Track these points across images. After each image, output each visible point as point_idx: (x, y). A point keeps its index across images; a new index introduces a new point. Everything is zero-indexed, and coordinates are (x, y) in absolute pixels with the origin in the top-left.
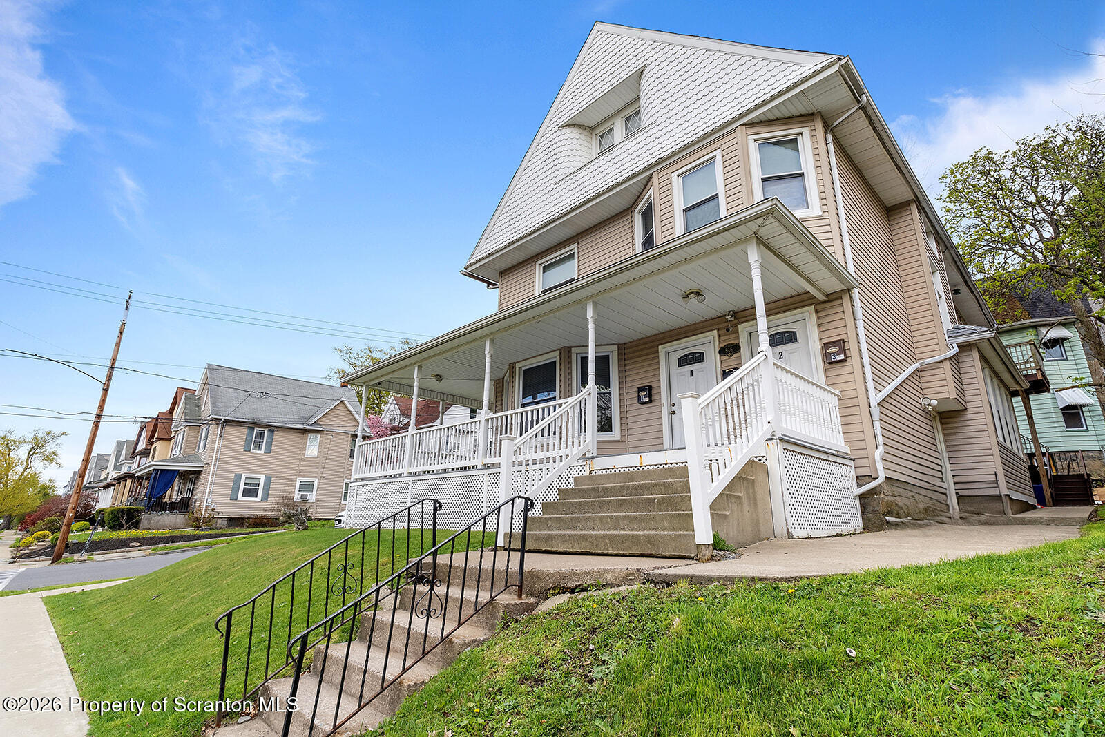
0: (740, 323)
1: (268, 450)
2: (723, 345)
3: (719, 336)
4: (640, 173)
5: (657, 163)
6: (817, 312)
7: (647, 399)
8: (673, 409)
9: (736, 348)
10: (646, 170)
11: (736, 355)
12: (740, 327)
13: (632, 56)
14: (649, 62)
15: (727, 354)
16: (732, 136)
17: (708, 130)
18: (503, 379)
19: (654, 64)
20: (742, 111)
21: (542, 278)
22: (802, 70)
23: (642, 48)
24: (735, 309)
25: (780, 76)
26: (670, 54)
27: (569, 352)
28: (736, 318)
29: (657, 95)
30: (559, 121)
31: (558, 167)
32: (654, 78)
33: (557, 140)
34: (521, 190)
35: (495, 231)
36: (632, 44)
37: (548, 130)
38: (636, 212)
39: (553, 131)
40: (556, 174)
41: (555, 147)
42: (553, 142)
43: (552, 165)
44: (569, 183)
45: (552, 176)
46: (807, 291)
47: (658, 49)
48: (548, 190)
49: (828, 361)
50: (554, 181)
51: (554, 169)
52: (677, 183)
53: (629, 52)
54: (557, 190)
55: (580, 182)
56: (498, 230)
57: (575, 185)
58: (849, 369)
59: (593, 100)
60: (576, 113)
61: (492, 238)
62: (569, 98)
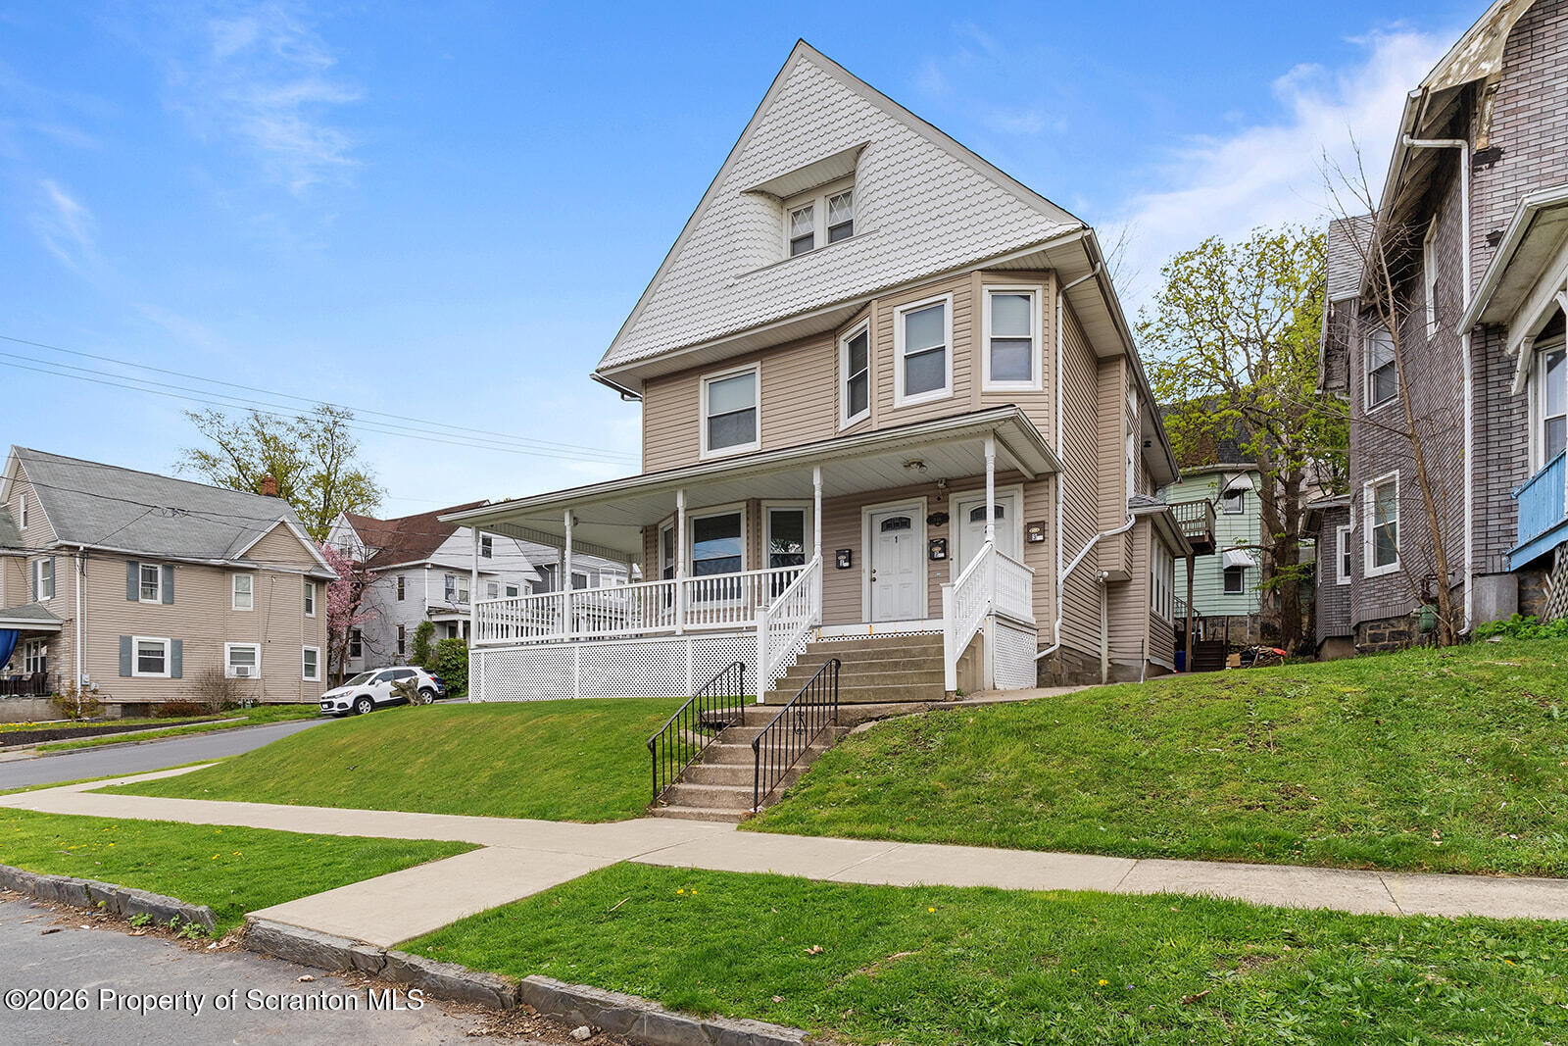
0: (951, 492)
1: (169, 598)
2: (931, 513)
3: (928, 503)
4: (856, 297)
5: (878, 291)
7: (847, 564)
8: (874, 575)
9: (945, 518)
10: (864, 295)
11: (944, 525)
12: (951, 496)
13: (851, 119)
14: (873, 139)
15: (935, 523)
16: (967, 280)
17: (941, 267)
18: (656, 527)
19: (879, 145)
20: (981, 255)
21: (705, 400)
22: (1047, 225)
23: (863, 114)
24: (947, 477)
25: (1025, 223)
26: (901, 139)
27: (759, 505)
28: (946, 487)
29: (882, 193)
30: (740, 183)
31: (741, 253)
32: (879, 166)
33: (738, 211)
34: (683, 272)
35: (642, 325)
36: (851, 101)
37: (723, 190)
38: (841, 338)
39: (732, 195)
40: (737, 263)
41: (735, 220)
42: (732, 213)
43: (731, 247)
44: (757, 282)
45: (731, 265)
46: (1017, 469)
47: (886, 125)
48: (725, 283)
49: (1029, 540)
50: (734, 272)
51: (735, 255)
52: (900, 321)
53: (846, 112)
54: (740, 287)
55: (774, 285)
56: (648, 324)
57: (767, 287)
58: (1045, 549)
59: (792, 169)
60: (768, 179)
61: (639, 335)
62: (756, 150)
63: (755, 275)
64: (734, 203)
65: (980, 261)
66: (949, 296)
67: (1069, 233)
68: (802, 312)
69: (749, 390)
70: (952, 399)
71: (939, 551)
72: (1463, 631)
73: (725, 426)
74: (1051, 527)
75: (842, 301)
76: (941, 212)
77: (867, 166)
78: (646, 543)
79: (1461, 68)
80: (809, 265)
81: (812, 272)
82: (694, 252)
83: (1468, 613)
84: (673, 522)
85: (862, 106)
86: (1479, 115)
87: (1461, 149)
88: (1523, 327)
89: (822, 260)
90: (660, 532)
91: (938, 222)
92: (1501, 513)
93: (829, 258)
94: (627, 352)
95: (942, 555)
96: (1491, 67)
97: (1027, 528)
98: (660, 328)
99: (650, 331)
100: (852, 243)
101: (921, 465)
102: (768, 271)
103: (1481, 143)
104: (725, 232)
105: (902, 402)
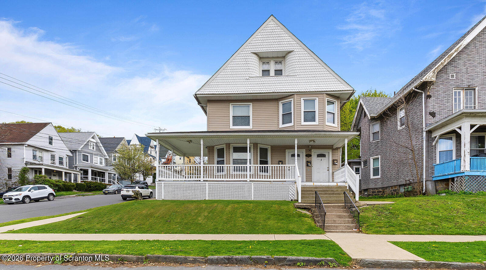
2: (307, 154)
3: (306, 151)
4: (291, 92)
5: (297, 92)
6: (332, 151)
9: (311, 156)
10: (293, 92)
12: (312, 150)
13: (288, 43)
14: (295, 50)
15: (308, 157)
16: (322, 95)
17: (316, 90)
18: (213, 147)
19: (297, 53)
20: (327, 90)
21: (233, 111)
22: (344, 87)
23: (292, 43)
24: (312, 145)
25: (338, 85)
26: (303, 53)
27: (257, 145)
28: (311, 147)
29: (297, 66)
30: (251, 50)
31: (251, 70)
32: (296, 58)
33: (250, 57)
34: (230, 71)
35: (214, 84)
36: (288, 38)
37: (244, 50)
38: (280, 102)
39: (248, 52)
40: (250, 73)
41: (249, 60)
42: (248, 57)
43: (248, 68)
44: (257, 80)
45: (248, 73)
46: (333, 146)
47: (299, 48)
48: (245, 78)
49: (334, 164)
50: (249, 75)
51: (249, 70)
52: (302, 102)
53: (287, 40)
54: (251, 80)
55: (263, 82)
56: (216, 83)
57: (260, 82)
58: (337, 166)
59: (269, 51)
60: (261, 51)
61: (213, 86)
62: (256, 42)
63: (256, 78)
64: (249, 55)
65: (327, 91)
66: (317, 98)
67: (350, 90)
68: (273, 93)
69: (249, 110)
70: (318, 125)
71: (308, 164)
72: (424, 192)
73: (238, 120)
74: (339, 160)
75: (287, 92)
76: (315, 75)
77: (290, 57)
78: (209, 151)
79: (429, 78)
80: (274, 80)
81: (276, 82)
82: (234, 65)
83: (424, 188)
84: (224, 146)
85: (291, 40)
86: (428, 88)
87: (422, 93)
88: (439, 133)
89: (279, 79)
90: (215, 149)
91: (314, 78)
92: (431, 169)
93: (281, 79)
94: (208, 91)
95: (310, 165)
96: (434, 79)
97: (333, 161)
98: (221, 86)
99: (217, 86)
100: (288, 77)
101: (314, 142)
102: (260, 78)
103: (428, 93)
104: (245, 62)
105: (303, 123)
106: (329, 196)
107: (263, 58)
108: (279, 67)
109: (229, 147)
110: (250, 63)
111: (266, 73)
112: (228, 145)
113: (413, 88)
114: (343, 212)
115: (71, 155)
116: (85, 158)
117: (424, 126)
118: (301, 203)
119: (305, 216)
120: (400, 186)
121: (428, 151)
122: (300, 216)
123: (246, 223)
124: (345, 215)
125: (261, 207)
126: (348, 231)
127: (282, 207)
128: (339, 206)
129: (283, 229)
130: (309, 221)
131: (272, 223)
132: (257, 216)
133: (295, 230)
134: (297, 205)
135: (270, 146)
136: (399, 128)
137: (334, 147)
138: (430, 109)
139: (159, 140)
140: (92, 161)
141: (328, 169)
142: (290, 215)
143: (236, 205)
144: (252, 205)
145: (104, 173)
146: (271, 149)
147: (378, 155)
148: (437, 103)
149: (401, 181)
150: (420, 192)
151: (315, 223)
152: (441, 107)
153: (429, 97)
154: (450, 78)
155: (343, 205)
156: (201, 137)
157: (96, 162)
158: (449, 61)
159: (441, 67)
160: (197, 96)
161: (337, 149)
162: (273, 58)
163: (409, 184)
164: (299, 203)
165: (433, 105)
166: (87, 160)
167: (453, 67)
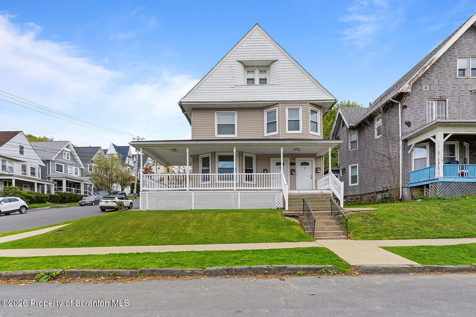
0: (296, 157)
2: (291, 162)
3: (290, 159)
4: (276, 101)
5: (282, 101)
6: (315, 159)
9: (295, 164)
10: (278, 101)
11: (294, 166)
12: (296, 158)
13: (272, 52)
14: (280, 59)
15: (292, 165)
16: (306, 104)
17: (300, 99)
18: (198, 156)
19: (281, 62)
20: (311, 99)
21: (218, 119)
22: (327, 96)
23: (277, 52)
24: (296, 153)
25: (321, 94)
26: (287, 62)
27: (243, 154)
28: (295, 156)
29: (282, 75)
30: (236, 58)
31: (236, 78)
32: (281, 67)
33: (235, 66)
34: (215, 79)
35: (199, 91)
36: (272, 47)
37: (230, 58)
38: (265, 111)
39: (233, 60)
40: (235, 81)
41: (234, 68)
42: (233, 66)
43: (233, 76)
44: (242, 89)
45: (233, 81)
46: (316, 154)
47: (283, 57)
48: (231, 86)
49: (317, 172)
50: (234, 84)
51: (234, 78)
52: (287, 110)
53: (271, 49)
54: (236, 89)
55: (248, 91)
56: (201, 91)
57: (246, 91)
58: (320, 174)
59: (254, 59)
60: (246, 60)
61: (197, 94)
62: (241, 50)
63: (241, 86)
64: (234, 63)
65: (310, 100)
66: (301, 107)
67: (332, 100)
68: (258, 101)
69: (234, 119)
70: (302, 134)
71: (293, 172)
72: (400, 198)
73: (222, 128)
74: (322, 169)
75: (271, 101)
76: (299, 85)
77: (274, 66)
78: (194, 160)
79: (405, 89)
80: (260, 88)
81: (261, 91)
82: (219, 73)
83: (401, 194)
84: (209, 155)
85: (276, 49)
86: (404, 98)
87: (399, 104)
88: (414, 141)
89: (264, 88)
90: (200, 157)
91: (298, 87)
92: (407, 175)
93: (266, 88)
94: (193, 98)
95: (294, 173)
96: (409, 90)
97: (316, 169)
98: (206, 94)
99: (202, 94)
100: (273, 86)
101: (299, 150)
102: (246, 87)
103: (404, 104)
104: (231, 71)
105: (288, 132)
106: (315, 204)
107: (248, 66)
108: (263, 76)
109: (215, 155)
110: (235, 71)
111: (251, 81)
112: (213, 154)
113: (391, 99)
114: (330, 218)
115: (44, 165)
116: (59, 168)
117: (400, 135)
118: (288, 211)
119: (294, 224)
120: (377, 192)
121: (404, 159)
122: (289, 224)
123: (236, 232)
124: (332, 222)
125: (250, 216)
126: (337, 238)
127: (271, 215)
128: (326, 213)
129: (274, 237)
130: (298, 228)
131: (262, 232)
132: (247, 225)
133: (286, 238)
134: (285, 213)
135: (255, 155)
136: (376, 137)
137: (317, 156)
138: (406, 119)
139: (142, 148)
140: (66, 171)
141: (311, 177)
142: (279, 224)
143: (224, 215)
144: (240, 213)
145: (79, 184)
146: (256, 157)
147: (356, 164)
148: (412, 113)
149: (378, 188)
150: (397, 198)
151: (304, 230)
152: (416, 117)
153: (405, 107)
154: (424, 90)
155: (329, 212)
156: (186, 146)
157: (71, 172)
158: (423, 73)
159: (416, 78)
160: (182, 103)
161: (320, 157)
162: (258, 66)
163: (386, 191)
164: (286, 211)
165: (408, 115)
166: (61, 170)
167: (426, 79)
